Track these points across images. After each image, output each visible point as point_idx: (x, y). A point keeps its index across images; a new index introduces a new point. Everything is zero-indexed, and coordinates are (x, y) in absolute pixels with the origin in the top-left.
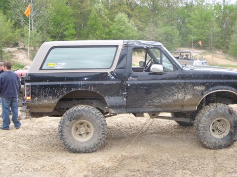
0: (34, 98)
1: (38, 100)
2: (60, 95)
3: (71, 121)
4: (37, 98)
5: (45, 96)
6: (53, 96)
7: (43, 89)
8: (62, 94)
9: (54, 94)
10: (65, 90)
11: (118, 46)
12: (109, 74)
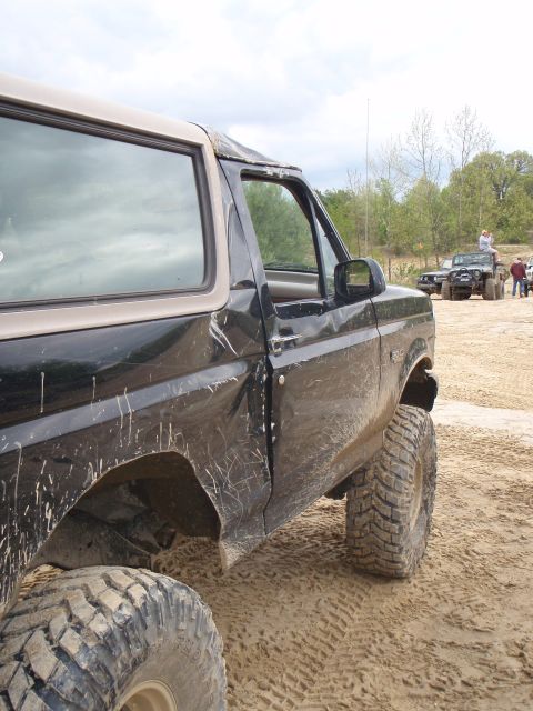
10: (46, 497)
11: (198, 148)
12: (213, 324)
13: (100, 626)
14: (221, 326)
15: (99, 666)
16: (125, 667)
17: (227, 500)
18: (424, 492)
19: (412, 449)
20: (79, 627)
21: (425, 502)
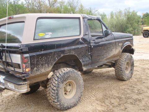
0: (33, 69)
1: (36, 70)
2: (53, 61)
3: (63, 83)
4: (35, 68)
5: (42, 65)
6: (48, 64)
7: (41, 58)
8: (55, 61)
9: (49, 61)
10: (56, 57)
11: (80, 18)
12: (80, 40)
13: (64, 72)
14: (82, 40)
15: (63, 76)
16: (67, 77)
17: (83, 62)
18: (131, 68)
19: (125, 59)
20: (62, 72)
21: (131, 69)
